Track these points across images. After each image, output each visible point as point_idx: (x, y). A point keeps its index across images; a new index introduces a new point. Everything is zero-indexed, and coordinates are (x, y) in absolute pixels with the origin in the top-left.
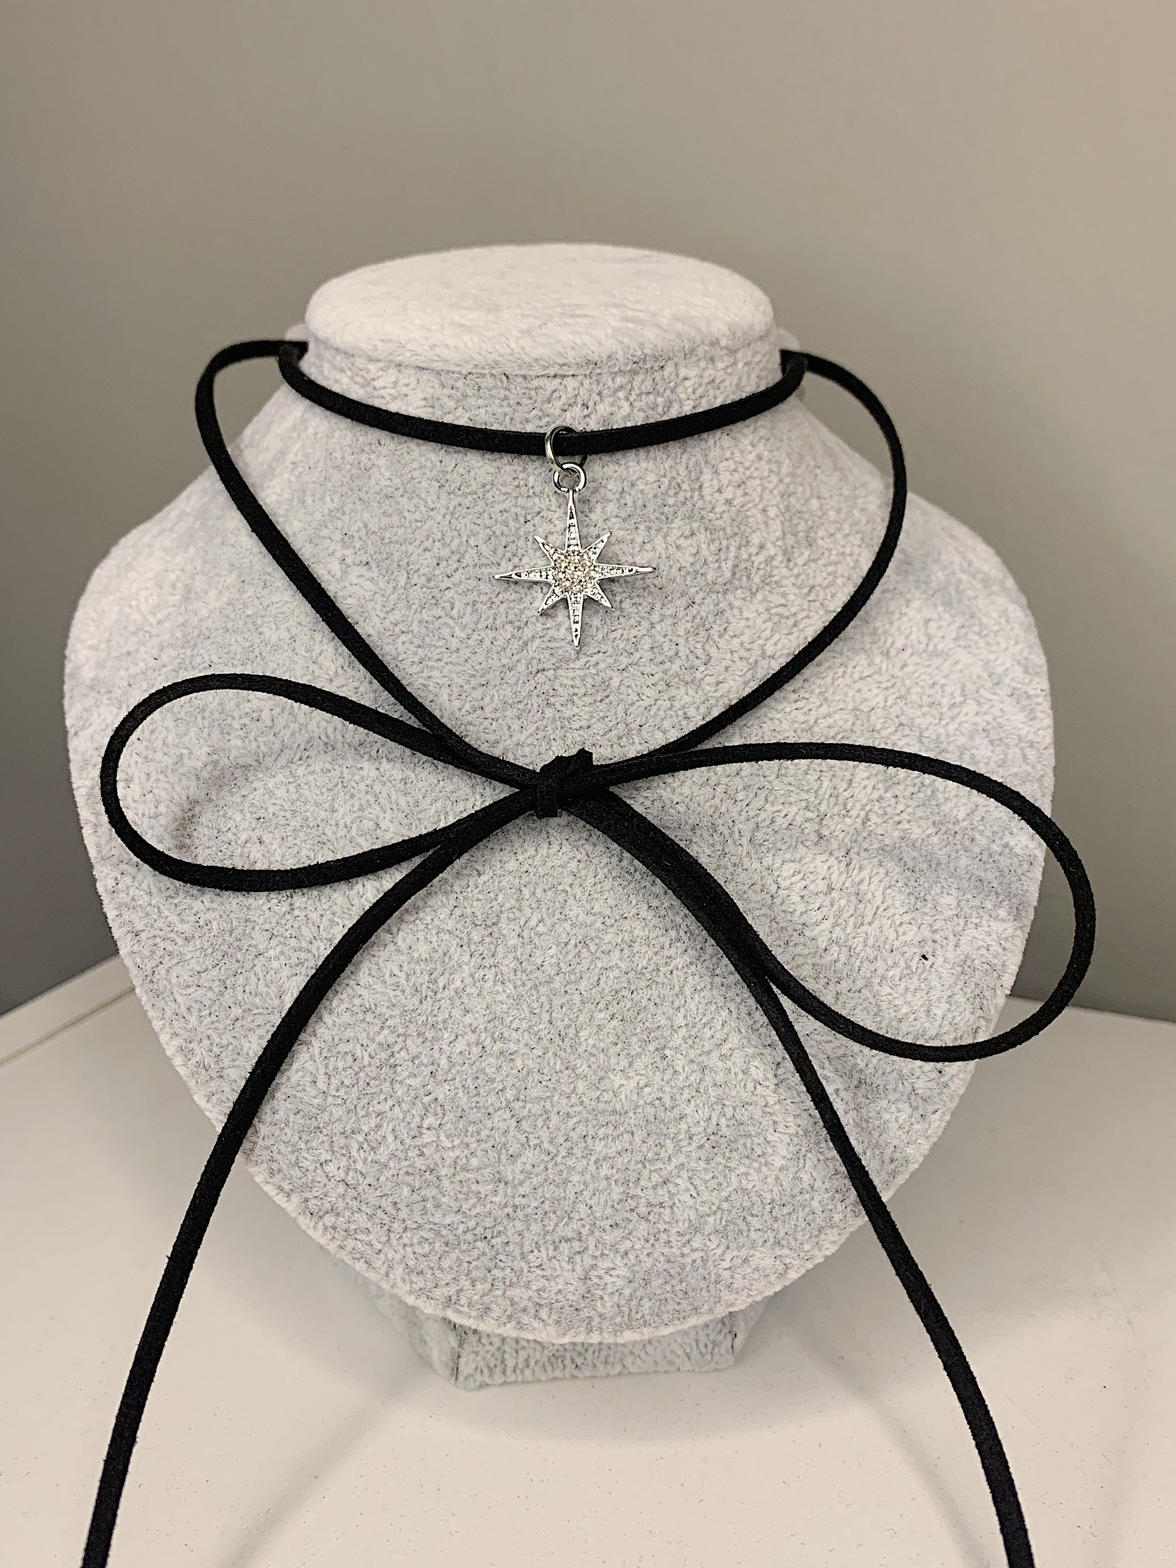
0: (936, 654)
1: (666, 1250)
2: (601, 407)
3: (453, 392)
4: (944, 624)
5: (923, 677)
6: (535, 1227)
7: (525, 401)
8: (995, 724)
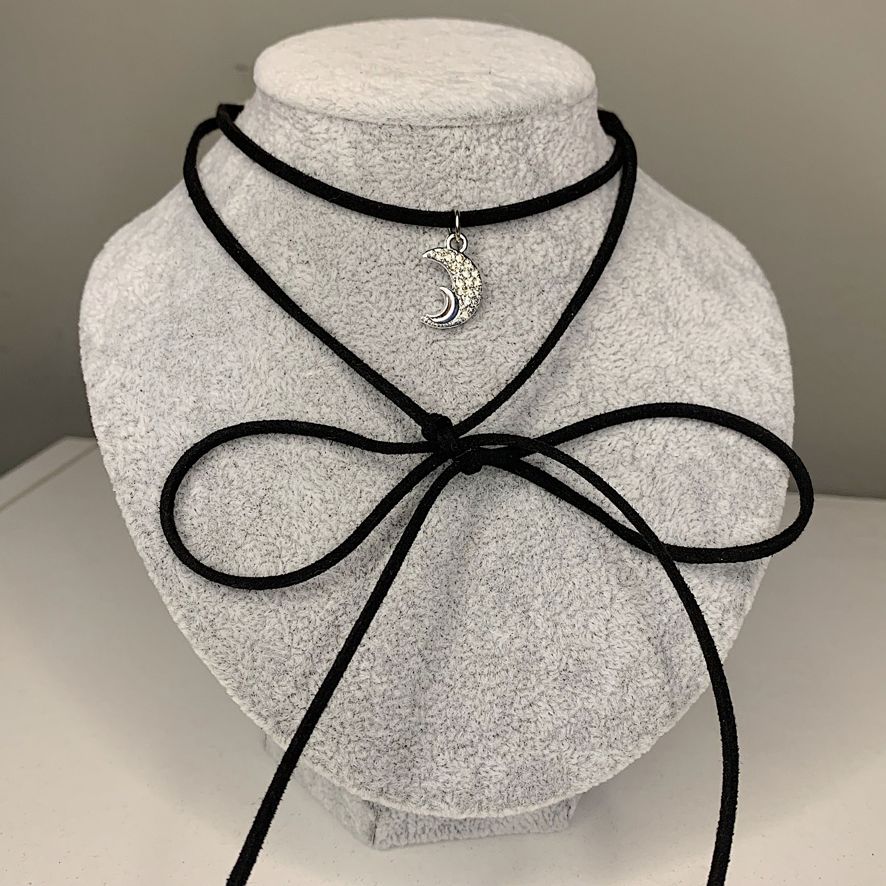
0: (710, 325)
1: (532, 752)
2: (478, 150)
3: (371, 138)
4: (716, 302)
5: (702, 342)
6: (441, 738)
7: (424, 146)
8: (752, 376)
